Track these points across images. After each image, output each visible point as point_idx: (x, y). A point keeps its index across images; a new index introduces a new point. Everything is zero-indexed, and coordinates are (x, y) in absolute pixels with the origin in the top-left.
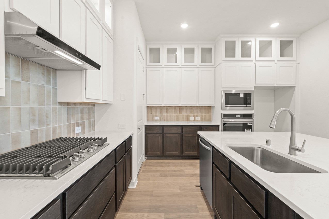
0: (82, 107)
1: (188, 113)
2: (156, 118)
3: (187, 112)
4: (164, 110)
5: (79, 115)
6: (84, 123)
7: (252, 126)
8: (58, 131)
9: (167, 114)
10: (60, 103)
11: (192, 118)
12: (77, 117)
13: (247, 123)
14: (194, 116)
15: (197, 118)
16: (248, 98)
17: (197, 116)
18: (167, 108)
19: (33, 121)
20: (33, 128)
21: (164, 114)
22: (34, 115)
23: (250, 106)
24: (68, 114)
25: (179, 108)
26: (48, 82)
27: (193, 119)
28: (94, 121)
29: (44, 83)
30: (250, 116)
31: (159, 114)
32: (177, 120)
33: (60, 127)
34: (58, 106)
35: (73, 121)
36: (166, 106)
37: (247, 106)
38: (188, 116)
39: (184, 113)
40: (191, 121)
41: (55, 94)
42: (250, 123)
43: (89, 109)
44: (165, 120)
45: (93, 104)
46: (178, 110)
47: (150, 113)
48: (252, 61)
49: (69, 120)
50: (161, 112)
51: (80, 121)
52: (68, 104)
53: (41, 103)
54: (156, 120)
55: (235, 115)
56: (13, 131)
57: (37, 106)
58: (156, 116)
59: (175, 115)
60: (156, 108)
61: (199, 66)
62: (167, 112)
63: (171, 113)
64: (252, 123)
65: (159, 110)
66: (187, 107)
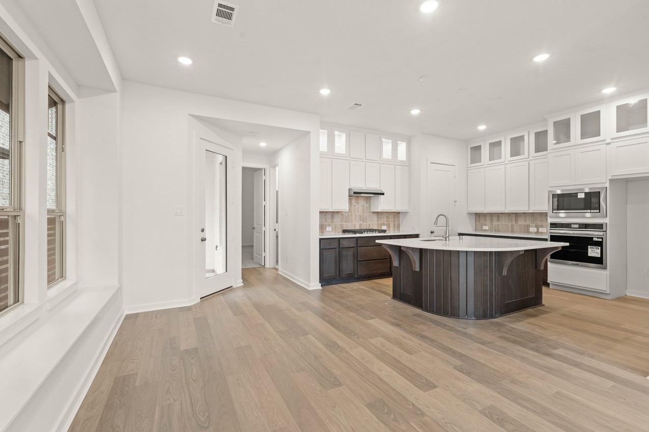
0: (387, 214)
1: (528, 222)
2: (485, 228)
3: (525, 221)
4: (495, 218)
5: (385, 219)
6: (389, 224)
7: (602, 242)
8: (371, 226)
9: (498, 223)
10: (373, 212)
11: (533, 229)
12: (384, 220)
13: (593, 238)
14: (537, 227)
15: (541, 230)
16: (594, 200)
17: (542, 226)
18: (499, 216)
19: (360, 220)
20: (360, 222)
21: (495, 223)
22: (361, 217)
23: (598, 211)
24: (377, 218)
25: (514, 215)
26: (367, 203)
27: (536, 231)
28: (399, 224)
29: (365, 204)
30: (599, 226)
31: (488, 222)
32: (512, 232)
33: (372, 224)
34: (371, 214)
35: (380, 222)
36: (498, 213)
37: (592, 211)
38: (528, 227)
39: (521, 222)
40: (532, 233)
41: (370, 208)
42: (598, 238)
43: (394, 215)
44: (496, 231)
45: (399, 213)
46: (514, 218)
47: (478, 221)
48: (605, 140)
49: (378, 221)
50: (492, 220)
51: (385, 223)
52: (378, 213)
53: (364, 212)
54: (485, 230)
55: (570, 224)
56: (354, 223)
57: (362, 214)
58: (485, 225)
59: (510, 224)
60: (485, 215)
61: (533, 157)
62: (498, 220)
63: (504, 222)
64: (602, 238)
65: (488, 218)
66: (525, 213)
